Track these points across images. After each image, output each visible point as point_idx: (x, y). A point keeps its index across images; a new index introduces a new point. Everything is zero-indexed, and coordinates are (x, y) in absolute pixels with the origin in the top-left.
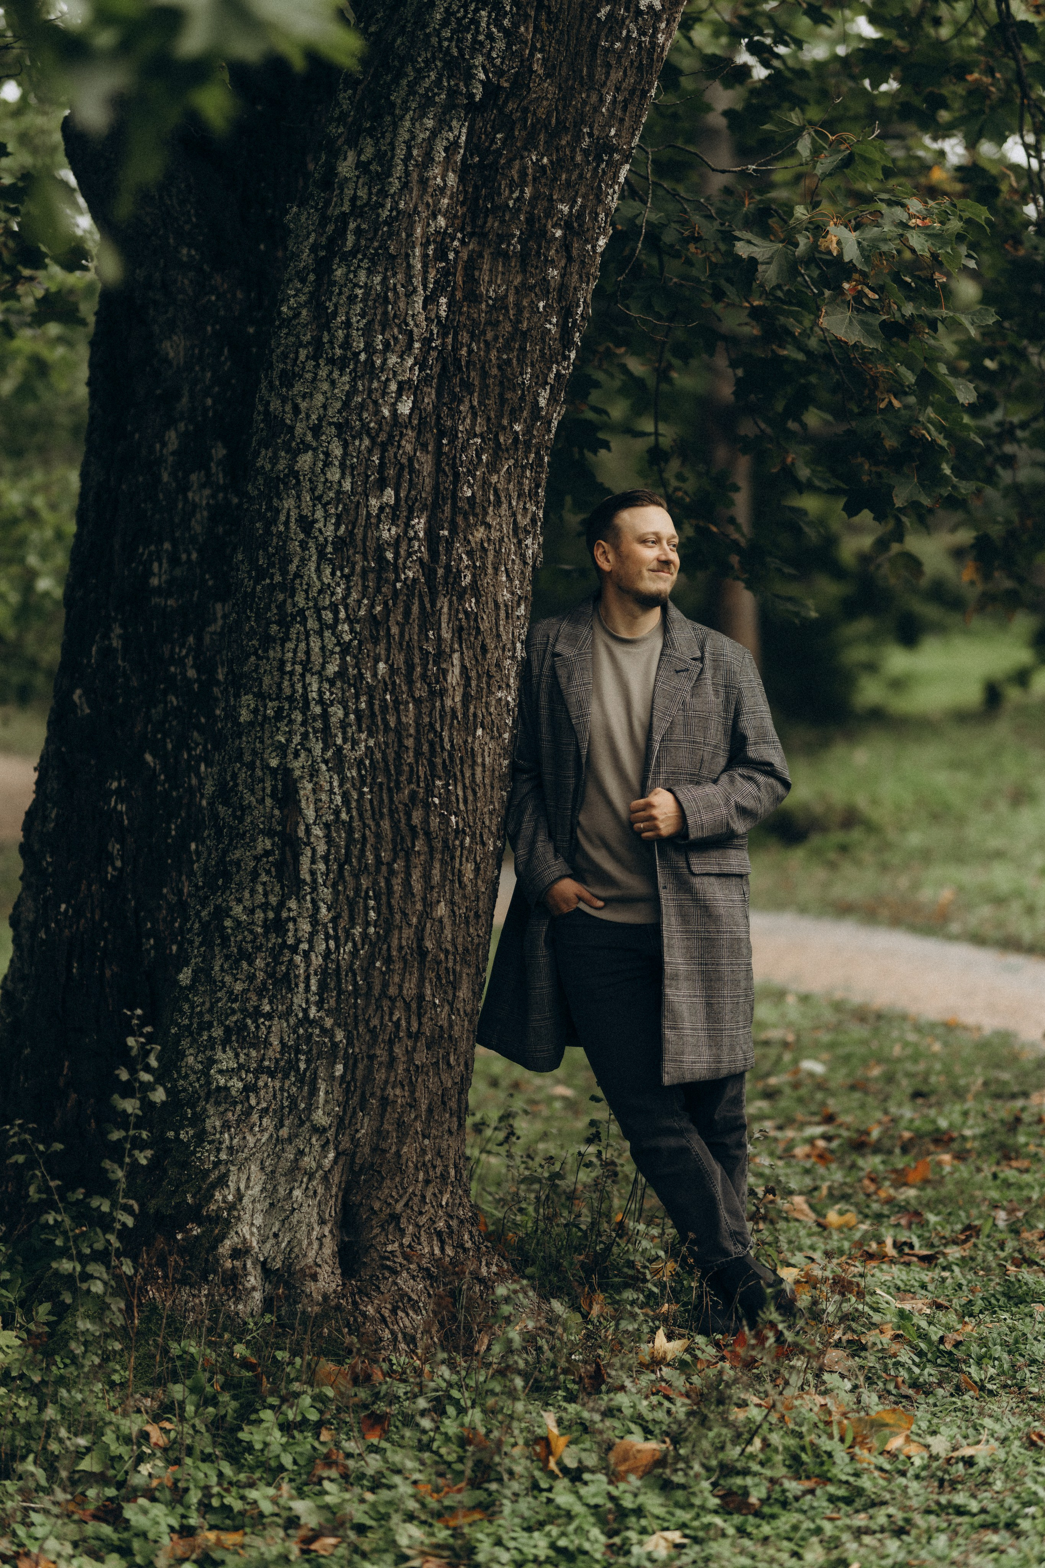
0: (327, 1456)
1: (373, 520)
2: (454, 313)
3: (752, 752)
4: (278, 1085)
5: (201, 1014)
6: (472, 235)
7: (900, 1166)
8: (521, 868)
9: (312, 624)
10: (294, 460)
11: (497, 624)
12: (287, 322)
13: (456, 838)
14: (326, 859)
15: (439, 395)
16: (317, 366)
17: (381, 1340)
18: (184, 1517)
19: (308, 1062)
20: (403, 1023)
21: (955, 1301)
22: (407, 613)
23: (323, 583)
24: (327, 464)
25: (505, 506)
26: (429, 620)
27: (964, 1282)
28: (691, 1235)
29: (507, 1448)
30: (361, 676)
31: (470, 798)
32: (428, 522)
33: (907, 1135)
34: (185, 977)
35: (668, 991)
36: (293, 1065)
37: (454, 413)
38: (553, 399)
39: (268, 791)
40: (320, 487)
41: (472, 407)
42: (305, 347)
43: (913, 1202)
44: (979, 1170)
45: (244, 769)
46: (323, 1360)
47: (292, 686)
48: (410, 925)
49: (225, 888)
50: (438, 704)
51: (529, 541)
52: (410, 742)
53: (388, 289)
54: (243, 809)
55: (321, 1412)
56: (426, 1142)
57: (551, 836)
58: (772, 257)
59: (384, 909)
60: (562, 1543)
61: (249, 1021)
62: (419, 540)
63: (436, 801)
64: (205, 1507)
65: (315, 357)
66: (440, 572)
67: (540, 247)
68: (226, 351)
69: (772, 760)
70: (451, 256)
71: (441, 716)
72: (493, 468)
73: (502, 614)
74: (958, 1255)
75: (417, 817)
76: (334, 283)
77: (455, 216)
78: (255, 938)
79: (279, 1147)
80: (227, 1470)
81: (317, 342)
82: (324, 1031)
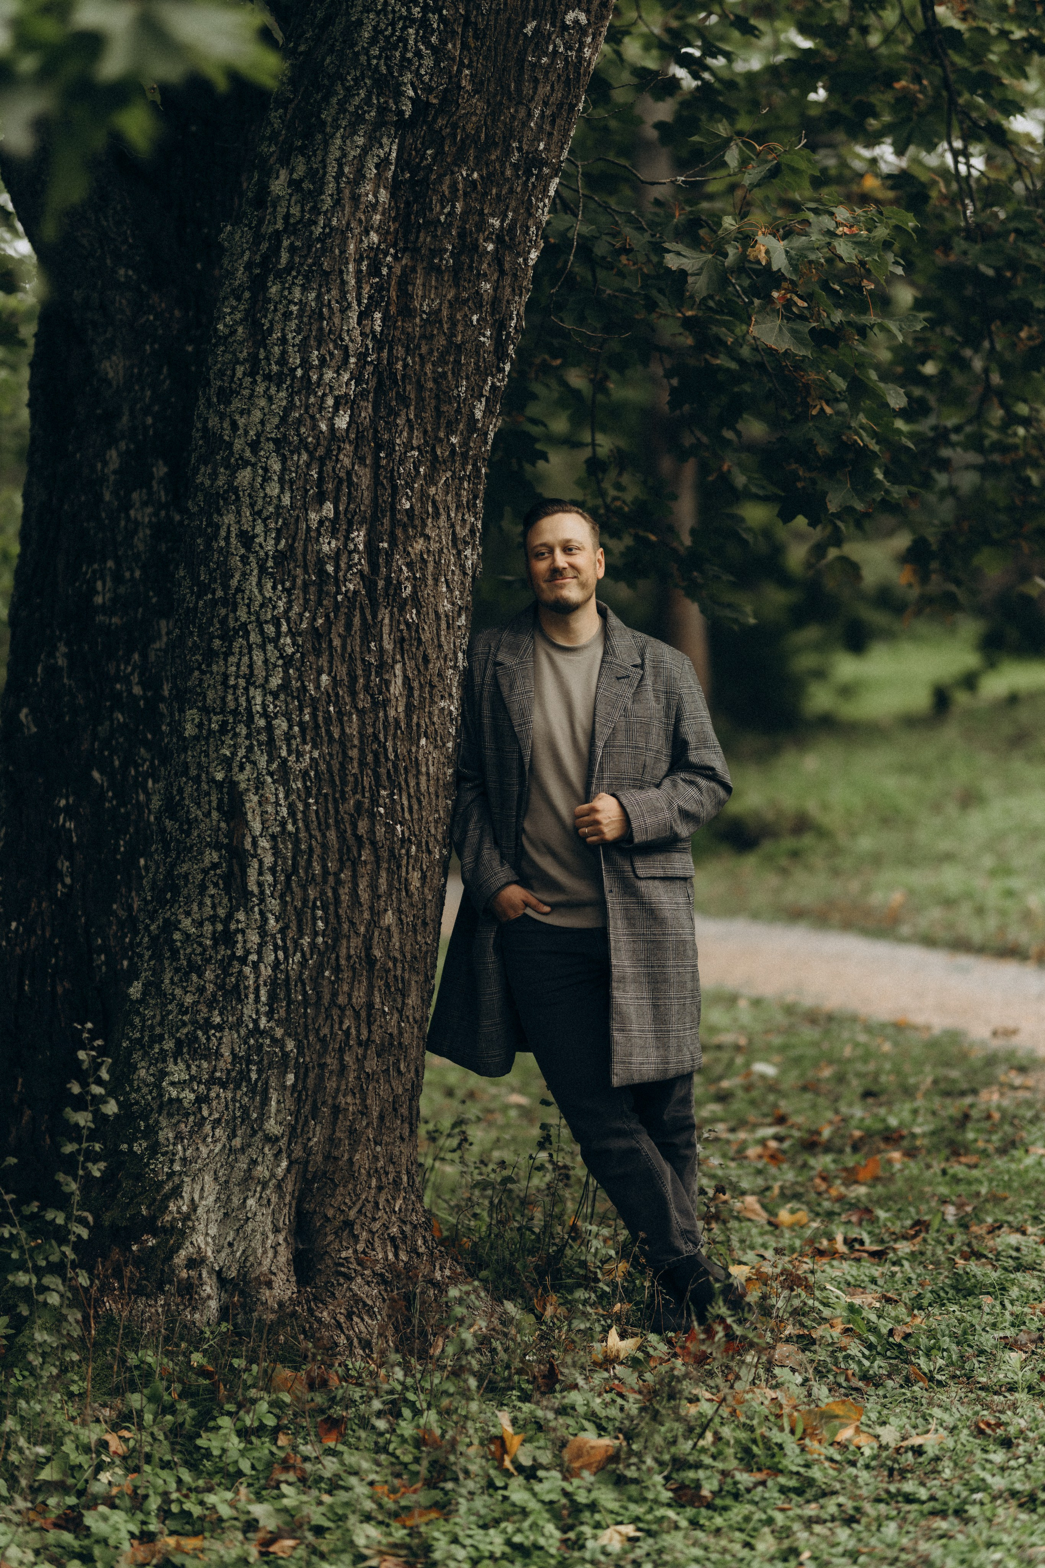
0: (285, 1461)
1: (313, 534)
2: (389, 327)
3: (694, 757)
4: (230, 1095)
5: (152, 1027)
6: (405, 250)
7: (851, 1164)
8: (467, 875)
9: (254, 638)
10: (233, 475)
11: (438, 635)
12: (224, 340)
13: (402, 847)
14: (273, 870)
15: (376, 408)
16: (255, 382)
17: (337, 1345)
18: (144, 1523)
19: (259, 1072)
20: (353, 1031)
21: (905, 1294)
22: (349, 626)
23: (264, 597)
24: (266, 479)
25: (443, 517)
26: (370, 631)
27: (913, 1276)
28: (642, 1234)
29: (461, 1448)
30: (304, 688)
31: (416, 807)
32: (368, 534)
33: (857, 1133)
34: (135, 990)
35: (615, 993)
36: (244, 1076)
37: (391, 426)
38: (488, 412)
39: (214, 804)
40: (260, 502)
41: (409, 420)
42: (242, 364)
43: (863, 1199)
44: (929, 1166)
45: (191, 783)
46: (279, 1366)
47: (236, 699)
48: (357, 934)
49: (174, 901)
50: (381, 714)
51: (468, 552)
52: (354, 753)
53: (323, 305)
54: (189, 822)
55: (278, 1417)
56: (378, 1149)
57: (496, 843)
58: (701, 269)
59: (332, 919)
60: (517, 1539)
61: (200, 1033)
62: (359, 552)
63: (382, 810)
64: (165, 1514)
65: (252, 373)
66: (381, 584)
67: (472, 261)
68: (165, 370)
69: (713, 764)
70: (385, 271)
71: (385, 728)
72: (430, 479)
73: (444, 625)
74: (908, 1250)
75: (363, 826)
76: (269, 301)
77: (388, 232)
78: (205, 950)
79: (232, 1157)
80: (186, 1476)
81: (254, 360)
82: (274, 1041)
